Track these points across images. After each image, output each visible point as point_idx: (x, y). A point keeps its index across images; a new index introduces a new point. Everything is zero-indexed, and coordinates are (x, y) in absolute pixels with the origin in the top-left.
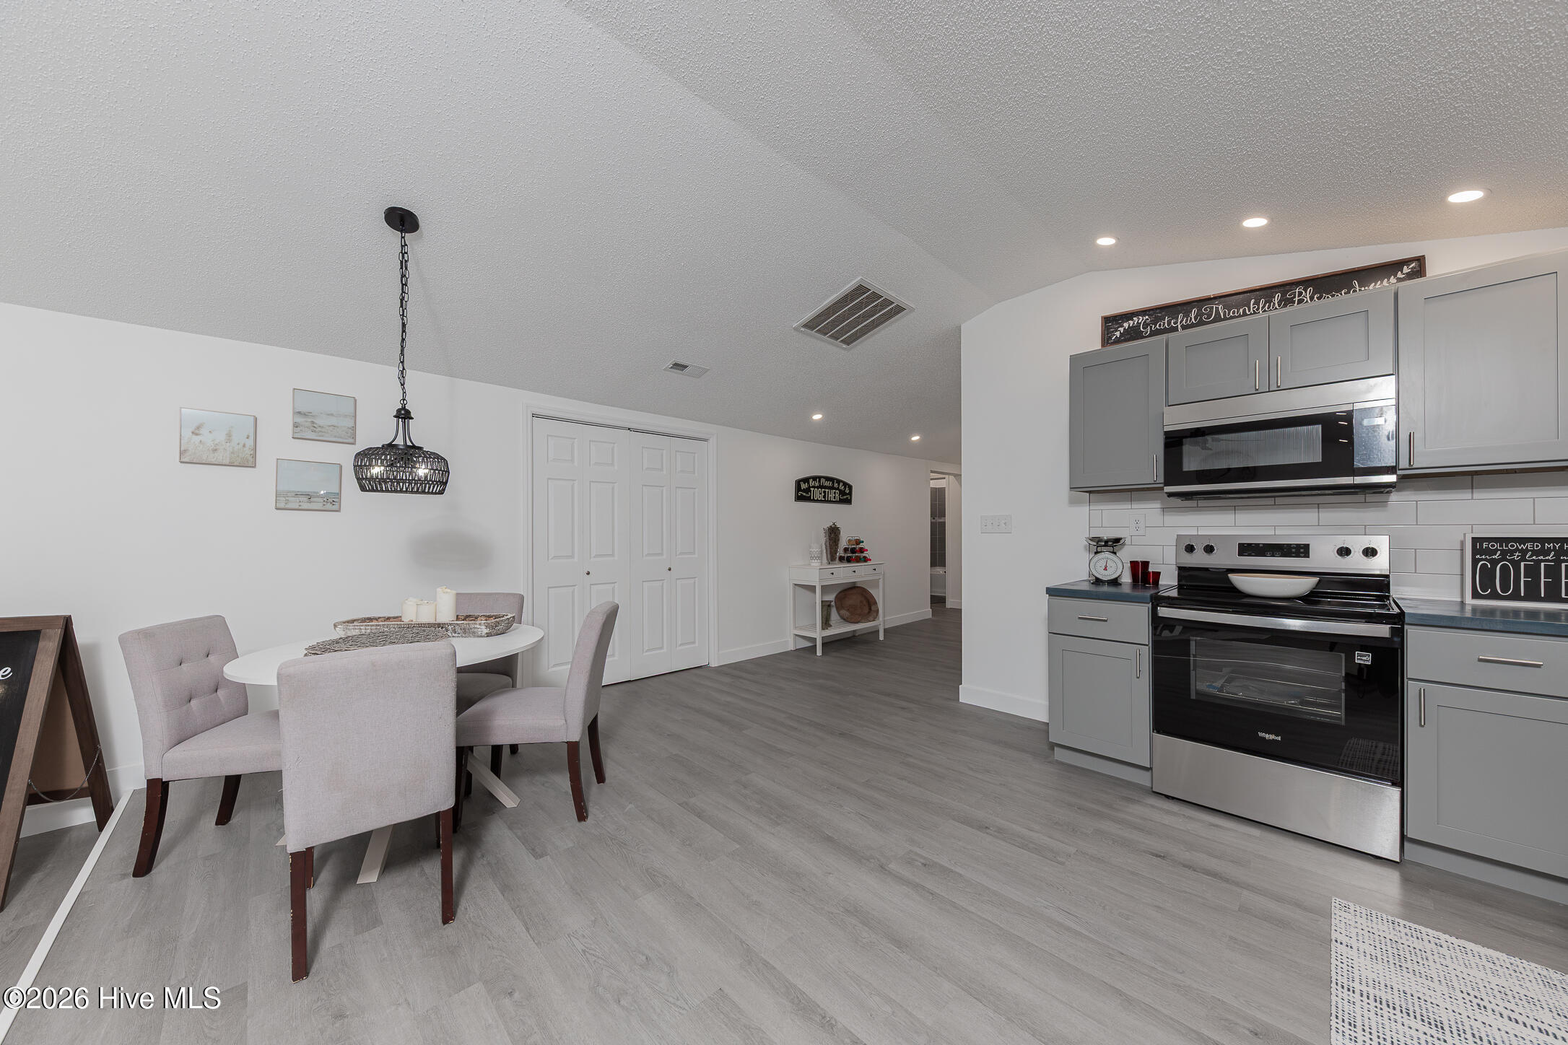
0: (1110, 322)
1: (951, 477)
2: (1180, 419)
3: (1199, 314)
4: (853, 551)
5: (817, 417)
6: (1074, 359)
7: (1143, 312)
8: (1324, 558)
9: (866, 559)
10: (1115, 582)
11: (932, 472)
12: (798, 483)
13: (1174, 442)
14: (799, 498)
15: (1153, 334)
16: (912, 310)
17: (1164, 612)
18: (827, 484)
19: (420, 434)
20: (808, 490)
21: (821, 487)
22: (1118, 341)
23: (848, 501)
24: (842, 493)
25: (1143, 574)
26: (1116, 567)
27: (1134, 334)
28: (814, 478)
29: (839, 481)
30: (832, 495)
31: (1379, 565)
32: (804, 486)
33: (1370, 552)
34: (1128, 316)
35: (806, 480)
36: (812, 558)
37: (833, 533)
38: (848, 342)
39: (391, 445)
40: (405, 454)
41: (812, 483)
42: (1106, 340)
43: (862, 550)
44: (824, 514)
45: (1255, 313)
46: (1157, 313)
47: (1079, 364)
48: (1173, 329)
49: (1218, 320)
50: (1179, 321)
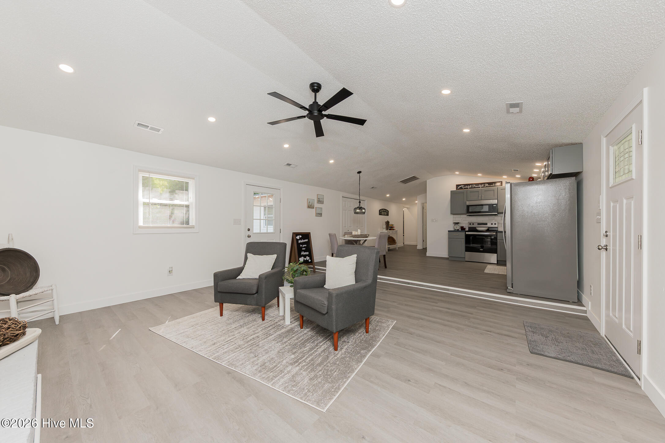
0: (457, 186)
1: (406, 208)
2: (468, 203)
3: (472, 186)
4: (391, 227)
5: (388, 195)
6: (451, 191)
7: (463, 185)
8: (489, 225)
9: (394, 229)
10: (458, 230)
11: (404, 207)
12: (380, 210)
13: (468, 207)
14: (380, 214)
15: (465, 188)
16: (420, 179)
17: (467, 233)
18: (385, 211)
19: (362, 206)
20: (381, 212)
21: (384, 211)
22: (459, 189)
23: (388, 215)
24: (387, 213)
25: (463, 229)
26: (458, 227)
27: (461, 188)
28: (383, 209)
29: (387, 210)
30: (386, 213)
31: (496, 226)
32: (381, 211)
33: (495, 224)
34: (460, 185)
35: (381, 210)
36: (383, 229)
37: (387, 223)
40: (360, 208)
41: (382, 211)
42: (457, 188)
43: (393, 227)
44: (385, 218)
45: (480, 187)
46: (465, 185)
47: (452, 192)
48: (468, 188)
49: (474, 188)
50: (469, 187)
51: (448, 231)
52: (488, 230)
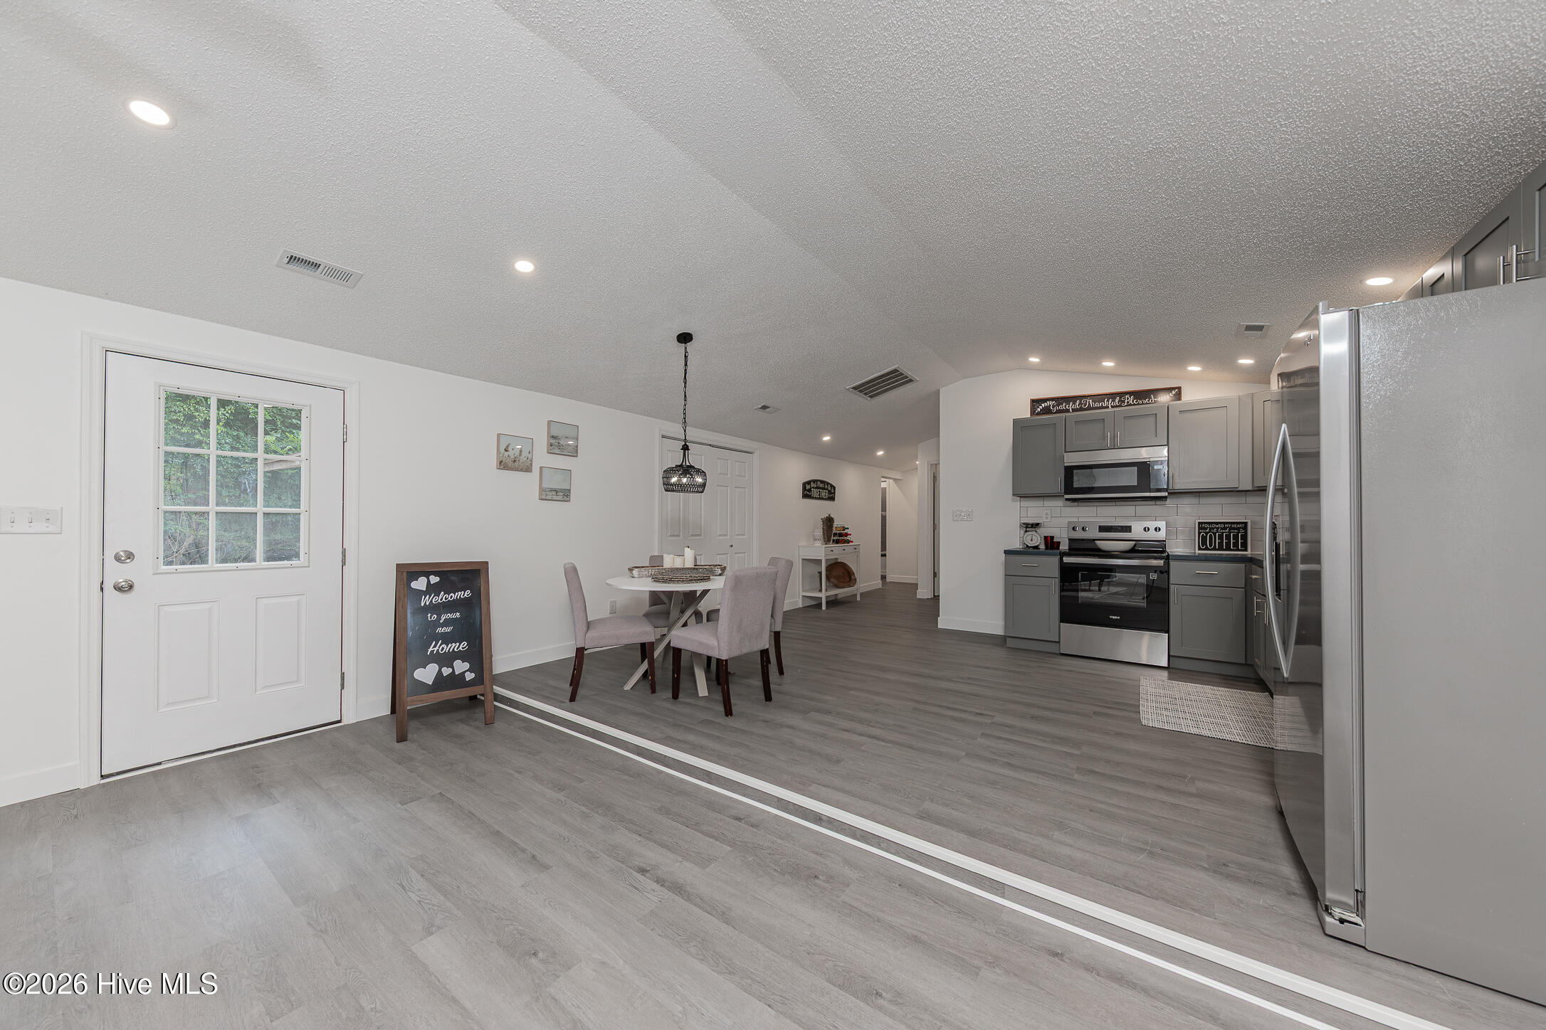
0: (1035, 402)
1: (891, 480)
2: (1072, 459)
3: (1080, 404)
4: (841, 535)
5: (826, 438)
6: (1016, 422)
7: (1052, 399)
8: (1137, 532)
9: (849, 542)
10: (1036, 547)
11: (883, 477)
12: (804, 484)
13: (1069, 471)
14: (805, 496)
15: (1059, 412)
16: (917, 381)
17: (1066, 560)
18: (821, 485)
19: (693, 460)
20: (810, 490)
21: (817, 488)
22: (1039, 414)
23: (832, 499)
24: (830, 492)
25: (1051, 543)
26: (1036, 539)
27: (1047, 411)
28: (814, 481)
29: (828, 484)
30: (824, 493)
31: (1162, 535)
32: (808, 487)
33: (1158, 529)
34: (1045, 400)
35: (809, 483)
36: (815, 540)
37: (829, 521)
38: (871, 397)
39: (681, 466)
40: (686, 470)
41: (812, 485)
42: (1033, 413)
43: (846, 535)
44: (821, 508)
45: (1107, 407)
46: (1059, 400)
47: (1018, 425)
48: (1068, 411)
49: (1089, 408)
50: (1071, 406)
51: (1006, 552)
52: (1133, 552)
